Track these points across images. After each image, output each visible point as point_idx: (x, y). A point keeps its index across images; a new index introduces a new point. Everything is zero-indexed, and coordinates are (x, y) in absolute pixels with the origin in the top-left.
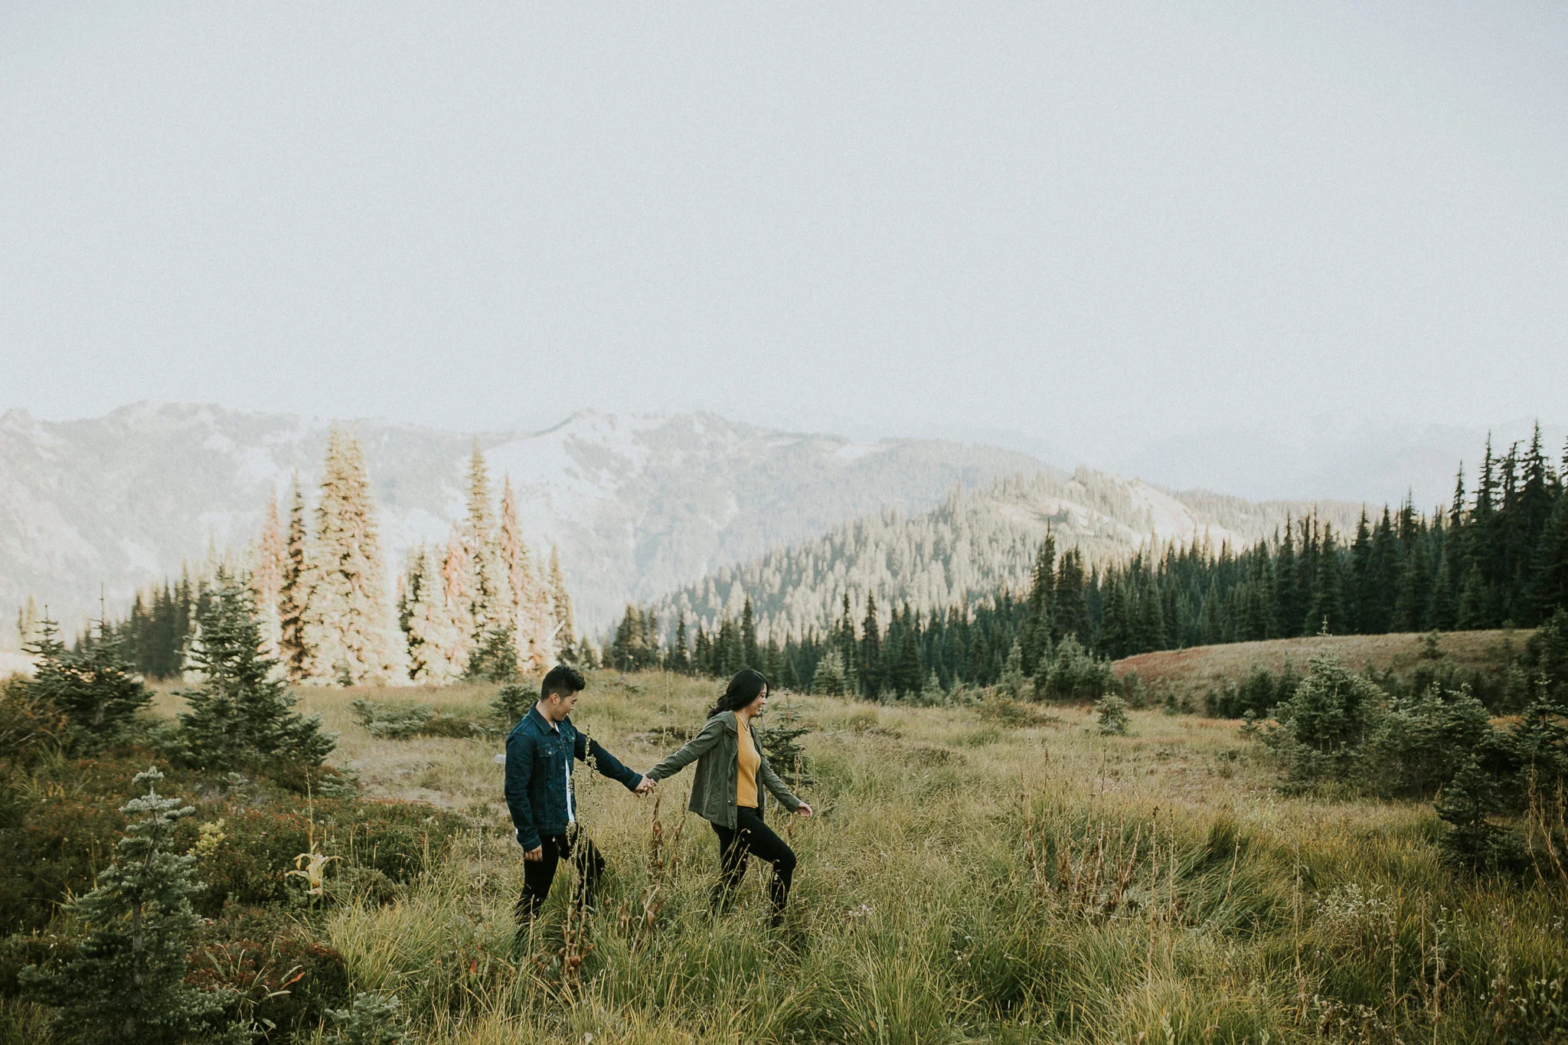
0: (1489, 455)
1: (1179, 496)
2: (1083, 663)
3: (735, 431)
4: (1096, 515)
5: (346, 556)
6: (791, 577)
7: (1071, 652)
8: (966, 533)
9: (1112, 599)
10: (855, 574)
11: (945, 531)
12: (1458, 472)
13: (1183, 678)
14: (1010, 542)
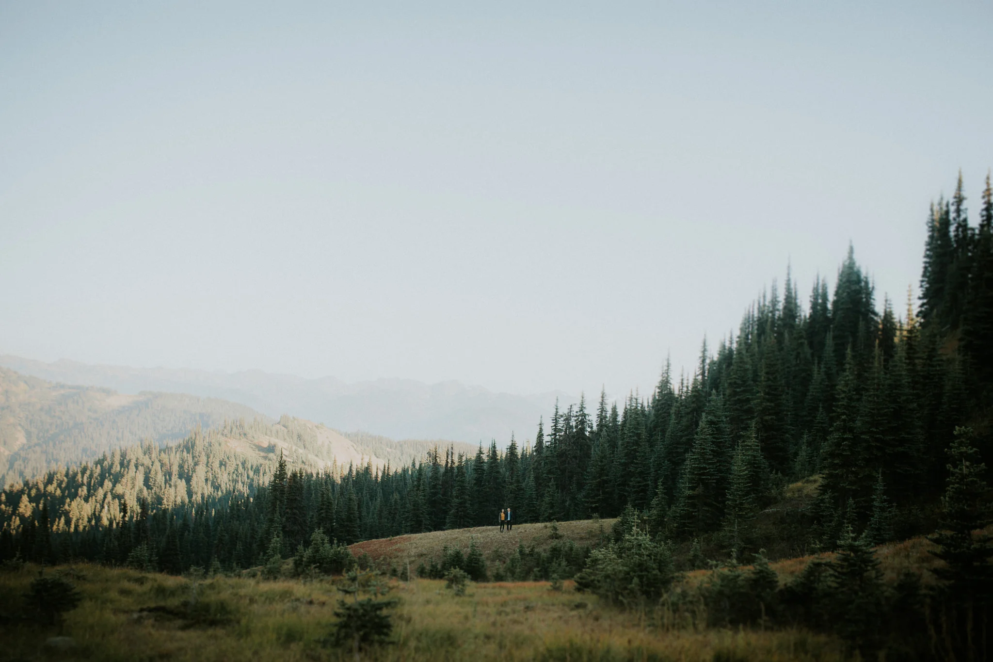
0: (557, 412)
1: (348, 436)
2: (330, 550)
4: (294, 448)
6: (70, 491)
7: (320, 541)
8: (203, 459)
9: (323, 505)
10: (119, 489)
11: (188, 457)
12: (539, 422)
13: (398, 556)
14: (234, 466)
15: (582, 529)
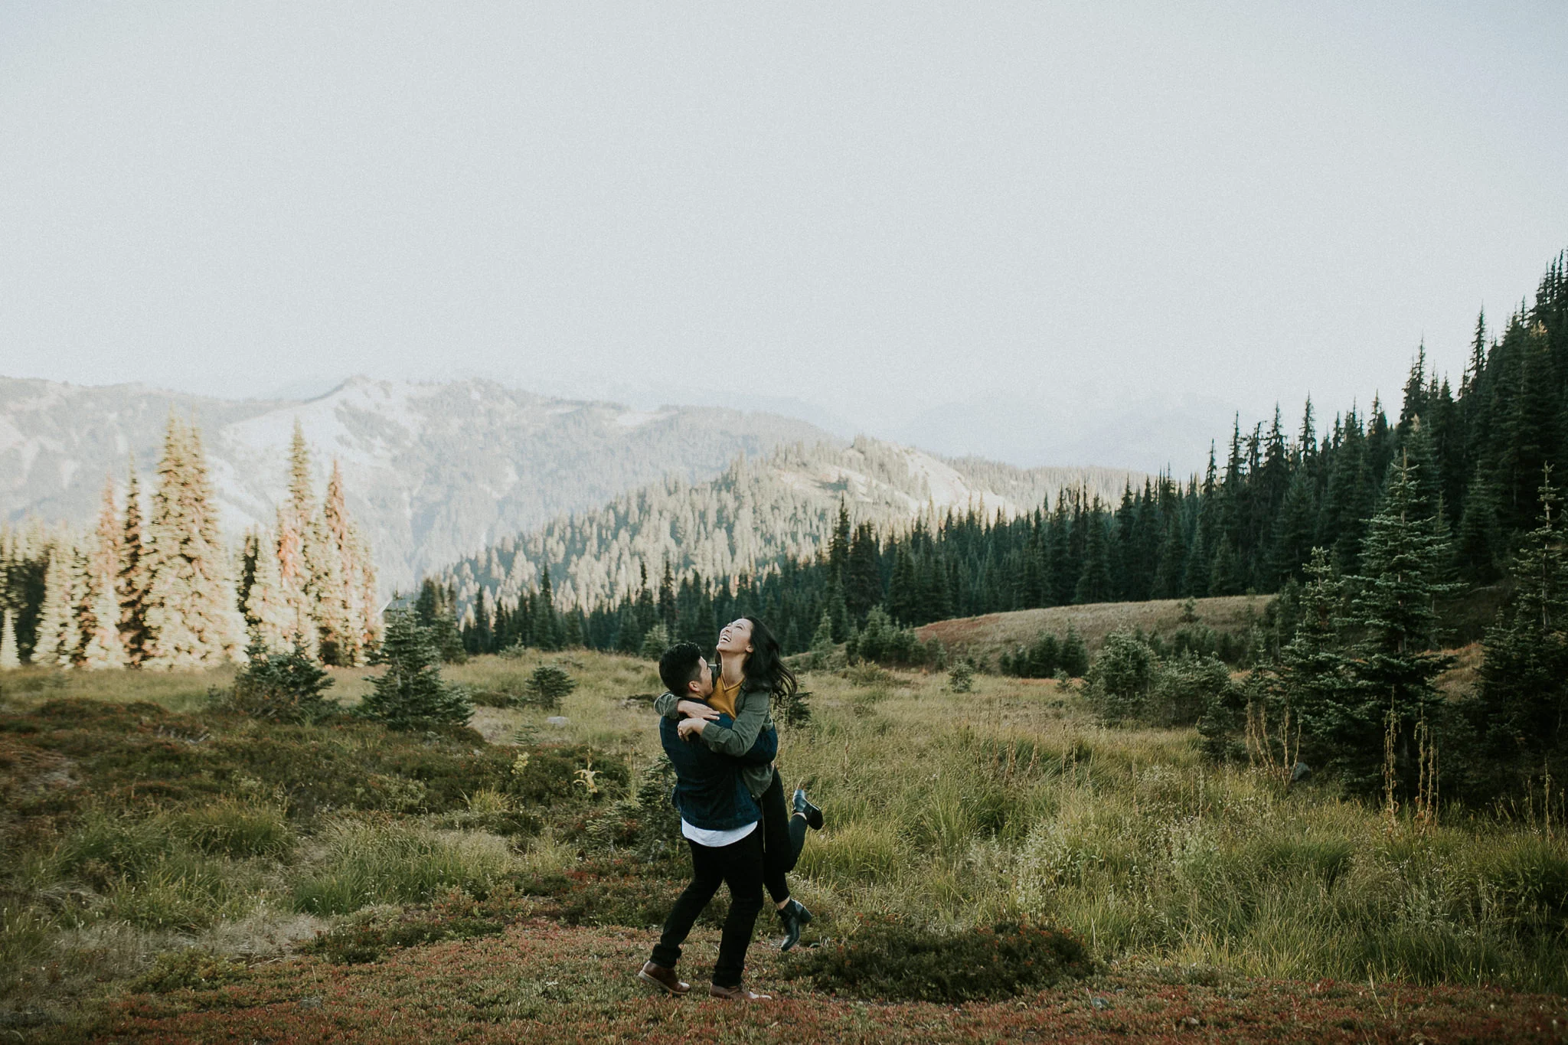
0: (1237, 434)
1: (953, 463)
2: (890, 632)
3: (512, 398)
4: (874, 482)
5: (186, 541)
6: (575, 546)
7: (879, 621)
8: (749, 501)
9: (901, 568)
10: (640, 543)
11: (728, 498)
12: (1210, 450)
13: (978, 642)
14: (792, 511)
15: (1229, 609)
